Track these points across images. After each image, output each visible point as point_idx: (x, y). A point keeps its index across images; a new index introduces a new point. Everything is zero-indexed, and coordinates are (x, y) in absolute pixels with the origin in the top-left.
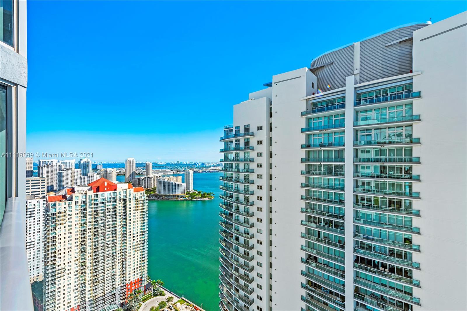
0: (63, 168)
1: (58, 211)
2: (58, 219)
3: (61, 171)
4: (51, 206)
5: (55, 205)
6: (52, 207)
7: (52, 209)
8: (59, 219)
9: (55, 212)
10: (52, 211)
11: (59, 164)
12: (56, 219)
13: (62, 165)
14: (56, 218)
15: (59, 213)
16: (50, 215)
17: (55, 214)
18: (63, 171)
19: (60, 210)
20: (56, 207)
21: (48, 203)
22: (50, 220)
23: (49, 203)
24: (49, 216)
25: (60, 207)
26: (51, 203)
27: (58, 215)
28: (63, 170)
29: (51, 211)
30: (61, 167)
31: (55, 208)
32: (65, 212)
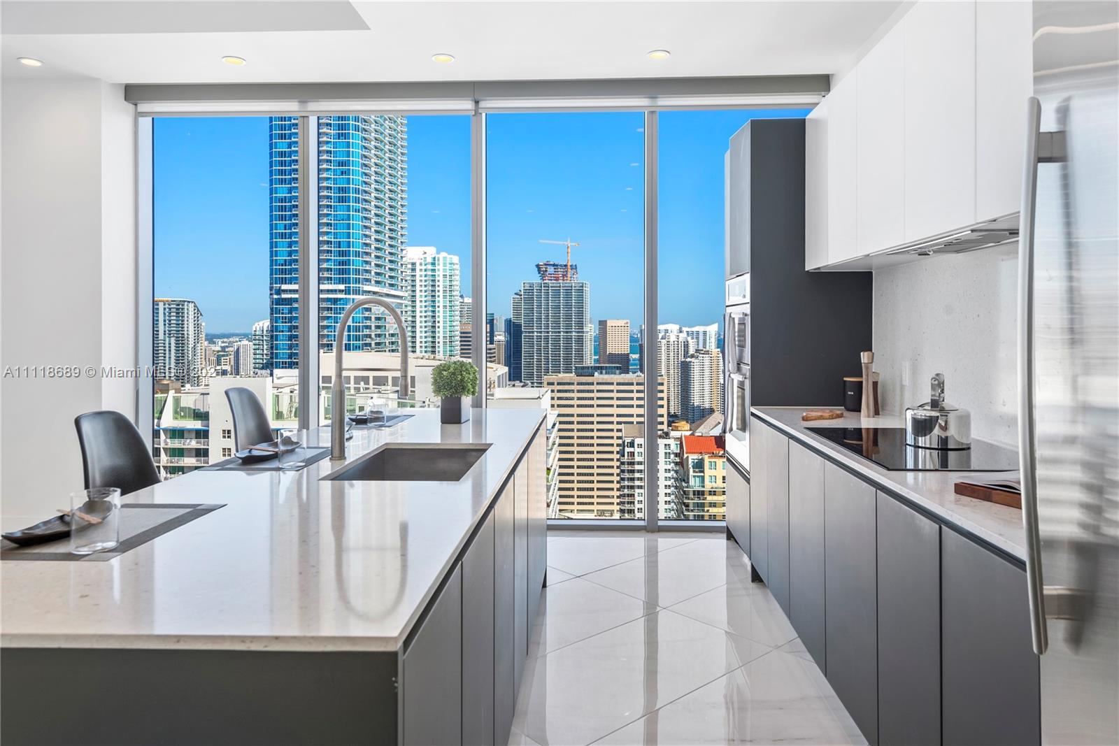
0: (691, 351)
1: (708, 486)
2: (708, 511)
3: (688, 360)
4: (693, 467)
5: (699, 466)
6: (694, 472)
7: (694, 476)
8: (713, 511)
9: (703, 489)
10: (694, 483)
11: (683, 336)
12: (703, 511)
13: (689, 339)
14: (703, 505)
15: (710, 493)
16: (691, 496)
17: (703, 493)
18: (693, 360)
19: (714, 485)
20: (703, 472)
21: (685, 456)
22: (692, 511)
23: (688, 457)
24: (689, 499)
25: (713, 472)
26: (692, 458)
27: (710, 498)
28: (692, 356)
29: (692, 481)
30: (686, 346)
31: (702, 474)
32: (724, 493)
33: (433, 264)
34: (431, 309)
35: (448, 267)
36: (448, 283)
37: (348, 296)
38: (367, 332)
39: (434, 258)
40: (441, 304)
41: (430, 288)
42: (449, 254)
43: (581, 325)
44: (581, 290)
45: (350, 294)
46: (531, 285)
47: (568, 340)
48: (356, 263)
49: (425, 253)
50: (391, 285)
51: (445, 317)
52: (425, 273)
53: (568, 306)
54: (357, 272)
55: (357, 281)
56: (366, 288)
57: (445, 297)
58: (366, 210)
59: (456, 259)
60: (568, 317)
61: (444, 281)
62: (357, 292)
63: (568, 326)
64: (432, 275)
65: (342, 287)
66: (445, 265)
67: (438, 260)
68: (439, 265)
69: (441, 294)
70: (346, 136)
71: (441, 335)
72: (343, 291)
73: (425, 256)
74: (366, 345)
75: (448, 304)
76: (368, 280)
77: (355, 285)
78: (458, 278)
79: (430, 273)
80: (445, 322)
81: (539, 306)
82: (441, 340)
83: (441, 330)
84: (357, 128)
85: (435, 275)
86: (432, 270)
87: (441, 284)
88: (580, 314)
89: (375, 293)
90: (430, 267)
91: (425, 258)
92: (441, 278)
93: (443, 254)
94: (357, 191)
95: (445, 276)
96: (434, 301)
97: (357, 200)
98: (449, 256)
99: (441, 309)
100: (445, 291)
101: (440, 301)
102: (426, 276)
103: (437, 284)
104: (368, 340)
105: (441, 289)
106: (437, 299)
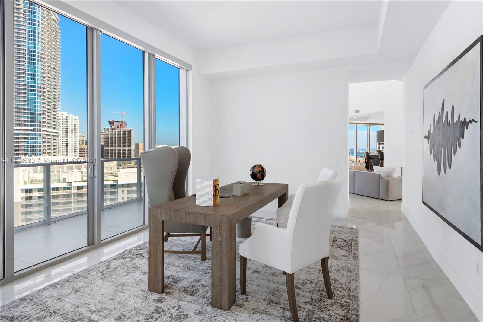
33: (67, 119)
34: (65, 138)
35: (74, 121)
36: (74, 128)
37: (35, 132)
38: (44, 148)
39: (67, 117)
40: (70, 136)
41: (65, 129)
42: (74, 115)
43: (130, 145)
44: (130, 131)
45: (35, 131)
46: (108, 129)
47: (124, 151)
48: (39, 118)
49: (62, 114)
50: (54, 128)
51: (72, 142)
52: (62, 123)
53: (124, 138)
54: (40, 122)
55: (40, 126)
56: (44, 129)
57: (72, 133)
58: (44, 96)
59: (77, 118)
60: (124, 142)
61: (72, 127)
62: (39, 130)
63: (124, 146)
64: (66, 124)
65: (32, 128)
66: (72, 120)
67: (69, 118)
68: (69, 120)
69: (70, 132)
70: (34, 63)
71: (70, 149)
72: (32, 130)
73: (62, 116)
74: (44, 153)
75: (74, 136)
76: (44, 126)
77: (38, 128)
78: (78, 125)
79: (65, 123)
80: (72, 144)
81: (112, 138)
82: (70, 151)
83: (70, 147)
84: (39, 61)
85: (67, 124)
86: (66, 122)
87: (70, 128)
88: (130, 141)
89: (47, 131)
90: (65, 120)
91: (62, 117)
92: (70, 125)
93: (71, 116)
94: (39, 87)
95: (72, 124)
96: (67, 135)
97: (39, 91)
98: (74, 116)
99: (70, 138)
100: (72, 131)
101: (70, 135)
102: (63, 124)
103: (68, 128)
104: (45, 151)
105: (70, 130)
106: (68, 134)
